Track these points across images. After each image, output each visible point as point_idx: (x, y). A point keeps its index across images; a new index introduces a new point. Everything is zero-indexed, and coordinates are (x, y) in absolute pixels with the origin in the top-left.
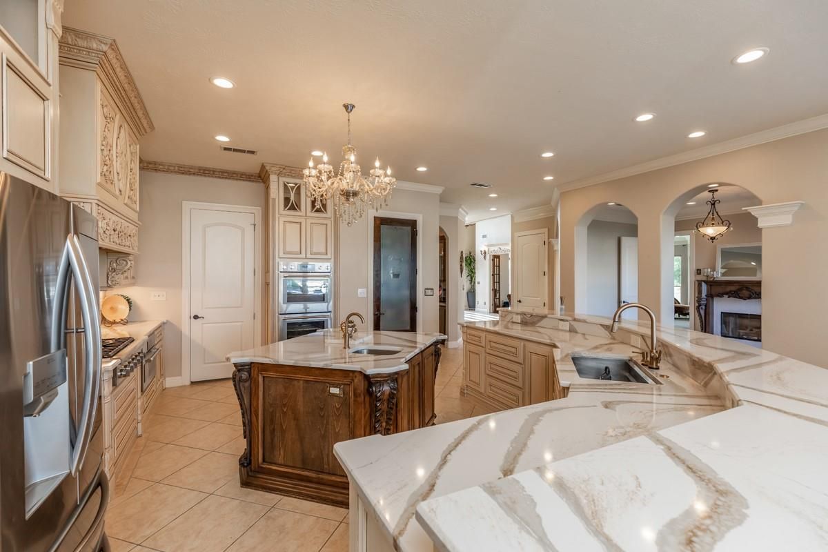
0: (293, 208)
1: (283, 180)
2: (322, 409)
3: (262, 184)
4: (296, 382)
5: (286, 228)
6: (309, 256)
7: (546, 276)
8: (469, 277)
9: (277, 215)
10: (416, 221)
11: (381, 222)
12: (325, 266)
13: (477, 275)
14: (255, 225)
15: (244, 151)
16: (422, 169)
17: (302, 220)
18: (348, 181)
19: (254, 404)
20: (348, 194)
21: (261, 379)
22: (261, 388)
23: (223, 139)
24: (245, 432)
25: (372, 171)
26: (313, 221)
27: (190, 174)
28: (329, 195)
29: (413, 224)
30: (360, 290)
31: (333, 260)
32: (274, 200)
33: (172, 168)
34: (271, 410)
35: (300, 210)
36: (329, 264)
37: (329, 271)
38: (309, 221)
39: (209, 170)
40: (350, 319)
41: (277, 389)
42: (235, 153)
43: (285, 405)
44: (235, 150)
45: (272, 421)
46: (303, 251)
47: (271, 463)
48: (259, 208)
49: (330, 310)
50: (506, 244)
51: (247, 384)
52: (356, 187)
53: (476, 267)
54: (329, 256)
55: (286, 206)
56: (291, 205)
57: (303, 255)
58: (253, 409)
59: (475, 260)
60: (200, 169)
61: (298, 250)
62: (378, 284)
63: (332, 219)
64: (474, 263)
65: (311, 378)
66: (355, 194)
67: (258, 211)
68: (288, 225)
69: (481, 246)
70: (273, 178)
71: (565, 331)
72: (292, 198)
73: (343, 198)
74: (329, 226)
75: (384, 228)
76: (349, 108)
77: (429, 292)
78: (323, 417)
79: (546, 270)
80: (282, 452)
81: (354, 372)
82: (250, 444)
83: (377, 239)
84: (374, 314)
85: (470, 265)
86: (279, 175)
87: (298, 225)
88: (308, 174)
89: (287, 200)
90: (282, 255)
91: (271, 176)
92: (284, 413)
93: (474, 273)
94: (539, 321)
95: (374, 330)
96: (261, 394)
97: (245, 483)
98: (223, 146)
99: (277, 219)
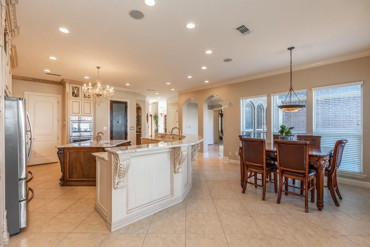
0: (76, 96)
1: (71, 85)
2: (89, 160)
3: (62, 86)
4: (80, 153)
5: (72, 104)
6: (83, 114)
7: (178, 123)
8: (156, 124)
9: (69, 99)
10: (127, 102)
11: (112, 103)
12: (90, 119)
13: (159, 123)
14: (58, 102)
15: (56, 75)
16: (128, 85)
17: (80, 101)
18: (97, 91)
19: (65, 160)
20: (98, 95)
21: (68, 153)
22: (68, 155)
23: (47, 71)
24: (62, 170)
25: (106, 89)
26: (85, 101)
27: (28, 81)
28: (91, 95)
29: (126, 103)
30: (104, 128)
31: (93, 116)
32: (68, 93)
33: (19, 78)
34: (71, 162)
35: (79, 97)
36: (91, 118)
37: (91, 120)
38: (83, 101)
39: (37, 79)
40: (99, 135)
41: (74, 155)
42: (51, 75)
43: (76, 160)
44: (51, 74)
45: (72, 165)
46: (81, 113)
47: (72, 178)
48: (61, 95)
49: (92, 135)
50: (165, 111)
51: (63, 155)
52: (101, 93)
53: (158, 120)
54: (91, 115)
55: (73, 95)
56: (75, 95)
57: (80, 114)
58: (65, 162)
59: (158, 117)
60: (33, 79)
61: (78, 112)
62: (112, 125)
63: (93, 101)
64: (158, 118)
65: (85, 151)
66: (101, 95)
67: (60, 97)
68: (74, 103)
69: (160, 111)
70: (67, 85)
71: (171, 138)
72: (76, 92)
73: (96, 97)
74: (91, 103)
75: (114, 104)
76: (98, 68)
77: (132, 128)
78: (90, 162)
79: (178, 121)
80: (76, 174)
81: (100, 147)
82: (64, 174)
83: (111, 109)
84: (110, 136)
85: (156, 119)
86: (70, 83)
87: (78, 103)
88: (84, 88)
89: (73, 93)
90: (71, 114)
91: (66, 84)
92: (77, 162)
93: (158, 122)
94: (165, 136)
95: (110, 139)
96: (68, 157)
97: (62, 185)
98: (46, 73)
99: (69, 100)
